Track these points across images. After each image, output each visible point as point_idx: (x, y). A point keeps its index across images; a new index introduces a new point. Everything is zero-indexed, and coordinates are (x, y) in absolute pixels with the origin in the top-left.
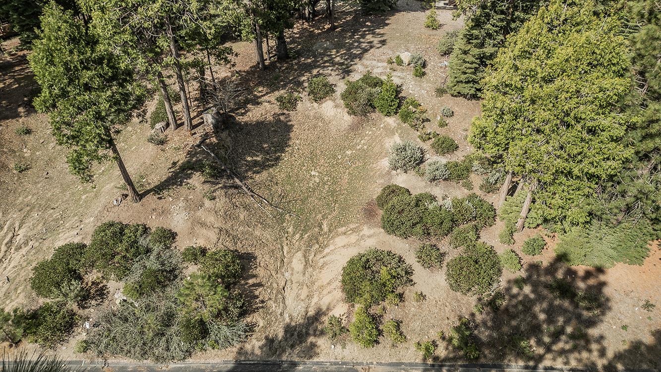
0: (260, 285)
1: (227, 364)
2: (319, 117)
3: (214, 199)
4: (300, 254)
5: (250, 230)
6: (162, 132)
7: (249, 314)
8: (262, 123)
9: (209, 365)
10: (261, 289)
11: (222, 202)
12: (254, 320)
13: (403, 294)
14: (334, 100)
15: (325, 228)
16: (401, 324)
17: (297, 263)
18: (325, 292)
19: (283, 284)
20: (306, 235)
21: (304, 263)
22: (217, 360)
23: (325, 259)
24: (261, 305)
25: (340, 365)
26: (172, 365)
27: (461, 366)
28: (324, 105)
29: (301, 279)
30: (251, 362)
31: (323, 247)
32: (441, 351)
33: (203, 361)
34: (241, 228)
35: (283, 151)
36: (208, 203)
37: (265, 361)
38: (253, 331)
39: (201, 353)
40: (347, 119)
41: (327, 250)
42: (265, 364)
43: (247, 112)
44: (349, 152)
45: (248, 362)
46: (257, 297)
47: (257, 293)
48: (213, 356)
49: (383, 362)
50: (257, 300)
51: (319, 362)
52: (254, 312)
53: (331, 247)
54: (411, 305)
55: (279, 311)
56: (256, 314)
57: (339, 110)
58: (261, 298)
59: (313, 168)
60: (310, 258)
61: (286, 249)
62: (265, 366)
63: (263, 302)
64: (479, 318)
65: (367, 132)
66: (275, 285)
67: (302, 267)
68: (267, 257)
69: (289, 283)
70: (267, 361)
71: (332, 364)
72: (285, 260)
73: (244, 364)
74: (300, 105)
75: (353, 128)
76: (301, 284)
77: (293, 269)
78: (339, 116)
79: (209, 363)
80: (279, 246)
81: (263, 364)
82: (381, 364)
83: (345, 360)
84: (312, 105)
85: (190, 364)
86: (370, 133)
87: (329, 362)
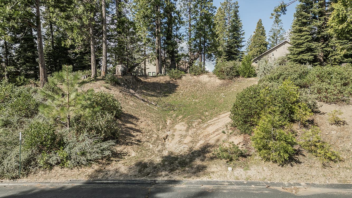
0: (138, 131)
1: (74, 183)
3: (110, 89)
4: (183, 123)
7: (121, 145)
12: (125, 150)
13: (312, 121)
14: (208, 75)
17: (180, 127)
18: (212, 136)
20: (189, 117)
21: (187, 126)
28: (201, 77)
29: (184, 133)
30: (109, 181)
31: (205, 121)
35: (171, 93)
37: (130, 181)
38: (121, 158)
40: (218, 82)
41: (210, 121)
42: (129, 184)
43: (147, 79)
45: (105, 182)
46: (133, 136)
48: (58, 175)
53: (215, 119)
54: (330, 129)
57: (212, 78)
59: (194, 99)
60: (194, 124)
61: (169, 122)
67: (184, 128)
69: (170, 136)
70: (133, 181)
71: (231, 184)
72: (168, 127)
73: (99, 183)
75: (224, 85)
78: (212, 81)
80: (163, 120)
82: (314, 185)
83: (253, 181)
84: (192, 77)
85: (22, 183)
86: (237, 86)
87: (227, 182)
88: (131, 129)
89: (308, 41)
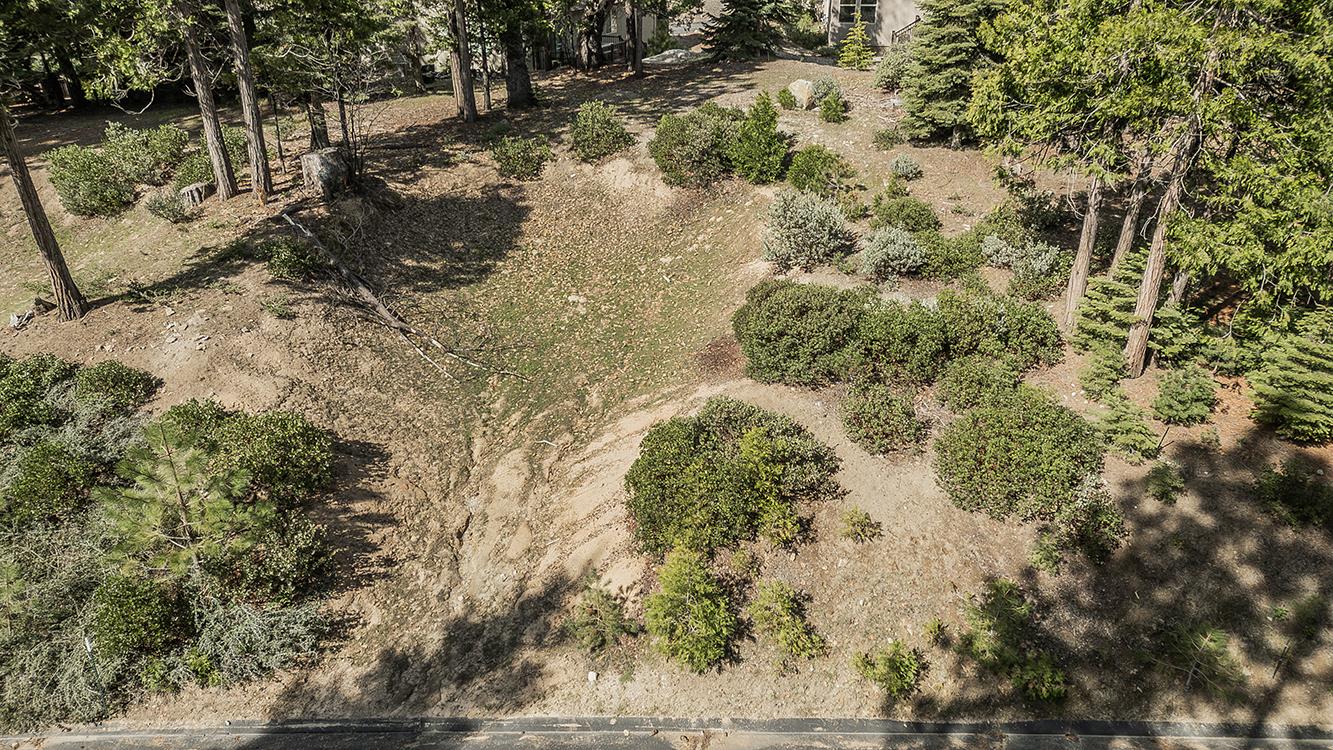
0: (387, 520)
1: (239, 731)
2: (598, 193)
3: (292, 317)
4: (517, 455)
5: (384, 397)
6: (195, 200)
7: (341, 590)
8: (454, 201)
9: (180, 736)
10: (388, 530)
11: (312, 328)
12: (354, 607)
13: (809, 522)
14: (633, 158)
15: (594, 399)
16: (807, 605)
17: (507, 475)
18: (579, 536)
19: (459, 522)
20: (540, 415)
21: (528, 474)
22: (210, 721)
23: (586, 464)
24: (382, 570)
25: (611, 727)
26: (55, 737)
27: (1010, 727)
28: (608, 167)
29: (514, 509)
30: (320, 725)
31: (580, 441)
32: (942, 682)
33: (161, 723)
34: (358, 391)
35: (500, 256)
36: (269, 323)
37: (367, 722)
38: (345, 638)
39: (160, 700)
40: (663, 194)
41: (593, 446)
42: (365, 730)
43: (418, 178)
44: (667, 260)
45: (311, 726)
46: (374, 548)
47: (374, 538)
48: (199, 708)
49: (754, 717)
50: (373, 557)
51: (543, 721)
52: (358, 585)
53: (608, 438)
54: (837, 551)
55: (437, 589)
56: (362, 594)
57: (644, 177)
58: (385, 551)
59: (574, 290)
60: (546, 463)
61: (479, 445)
62: (365, 735)
63: (389, 562)
64: (1049, 582)
65: (712, 219)
66: (433, 525)
67: (517, 483)
68: (421, 461)
69: (476, 523)
70: (375, 721)
71: (584, 726)
72: (474, 471)
73: (297, 731)
74: (548, 169)
75: (678, 212)
76: (511, 524)
77: (492, 489)
78: (643, 189)
79: (181, 731)
80: (461, 437)
81: (360, 731)
82: (746, 724)
83: (630, 716)
84: (578, 168)
85: (118, 733)
86: (718, 220)
87: (578, 721)
88: (367, 518)
89: (958, 64)
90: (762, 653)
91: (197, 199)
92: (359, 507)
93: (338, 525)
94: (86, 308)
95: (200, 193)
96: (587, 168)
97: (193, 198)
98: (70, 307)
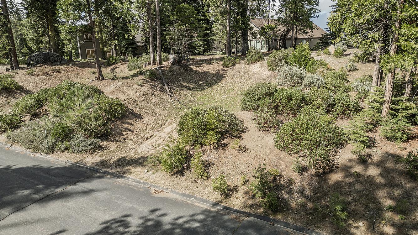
1: (68, 163)
3: (141, 86)
5: (154, 107)
6: (145, 66)
8: (207, 72)
10: (130, 133)
11: (145, 90)
12: (109, 145)
17: (169, 128)
19: (149, 136)
22: (64, 159)
24: (121, 140)
25: (140, 183)
26: (38, 155)
28: (254, 66)
29: (164, 136)
30: (82, 166)
34: (148, 104)
35: (211, 86)
36: (135, 86)
38: (102, 151)
43: (201, 66)
46: (123, 135)
47: (125, 133)
49: (177, 191)
50: (121, 137)
52: (113, 141)
54: (230, 153)
55: (131, 147)
56: (113, 143)
58: (125, 136)
61: (169, 122)
63: (125, 139)
66: (142, 135)
68: (151, 121)
70: (93, 168)
71: (134, 181)
72: (163, 126)
74: (237, 66)
76: (160, 138)
77: (163, 131)
78: (261, 72)
79: (59, 160)
80: (166, 119)
81: (90, 169)
82: (174, 192)
83: (147, 182)
84: (245, 66)
88: (126, 129)
90: (190, 175)
91: (146, 65)
92: (125, 126)
93: (118, 128)
94: (103, 79)
95: (147, 64)
96: (247, 66)
97: (145, 65)
98: (100, 78)
